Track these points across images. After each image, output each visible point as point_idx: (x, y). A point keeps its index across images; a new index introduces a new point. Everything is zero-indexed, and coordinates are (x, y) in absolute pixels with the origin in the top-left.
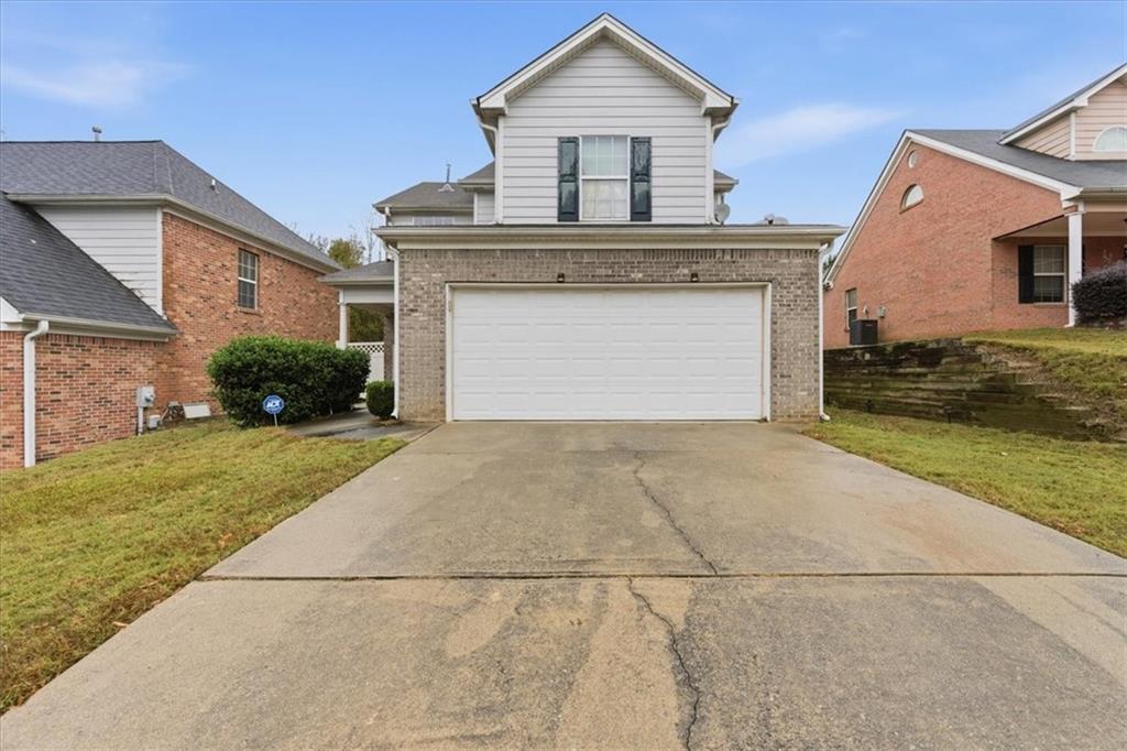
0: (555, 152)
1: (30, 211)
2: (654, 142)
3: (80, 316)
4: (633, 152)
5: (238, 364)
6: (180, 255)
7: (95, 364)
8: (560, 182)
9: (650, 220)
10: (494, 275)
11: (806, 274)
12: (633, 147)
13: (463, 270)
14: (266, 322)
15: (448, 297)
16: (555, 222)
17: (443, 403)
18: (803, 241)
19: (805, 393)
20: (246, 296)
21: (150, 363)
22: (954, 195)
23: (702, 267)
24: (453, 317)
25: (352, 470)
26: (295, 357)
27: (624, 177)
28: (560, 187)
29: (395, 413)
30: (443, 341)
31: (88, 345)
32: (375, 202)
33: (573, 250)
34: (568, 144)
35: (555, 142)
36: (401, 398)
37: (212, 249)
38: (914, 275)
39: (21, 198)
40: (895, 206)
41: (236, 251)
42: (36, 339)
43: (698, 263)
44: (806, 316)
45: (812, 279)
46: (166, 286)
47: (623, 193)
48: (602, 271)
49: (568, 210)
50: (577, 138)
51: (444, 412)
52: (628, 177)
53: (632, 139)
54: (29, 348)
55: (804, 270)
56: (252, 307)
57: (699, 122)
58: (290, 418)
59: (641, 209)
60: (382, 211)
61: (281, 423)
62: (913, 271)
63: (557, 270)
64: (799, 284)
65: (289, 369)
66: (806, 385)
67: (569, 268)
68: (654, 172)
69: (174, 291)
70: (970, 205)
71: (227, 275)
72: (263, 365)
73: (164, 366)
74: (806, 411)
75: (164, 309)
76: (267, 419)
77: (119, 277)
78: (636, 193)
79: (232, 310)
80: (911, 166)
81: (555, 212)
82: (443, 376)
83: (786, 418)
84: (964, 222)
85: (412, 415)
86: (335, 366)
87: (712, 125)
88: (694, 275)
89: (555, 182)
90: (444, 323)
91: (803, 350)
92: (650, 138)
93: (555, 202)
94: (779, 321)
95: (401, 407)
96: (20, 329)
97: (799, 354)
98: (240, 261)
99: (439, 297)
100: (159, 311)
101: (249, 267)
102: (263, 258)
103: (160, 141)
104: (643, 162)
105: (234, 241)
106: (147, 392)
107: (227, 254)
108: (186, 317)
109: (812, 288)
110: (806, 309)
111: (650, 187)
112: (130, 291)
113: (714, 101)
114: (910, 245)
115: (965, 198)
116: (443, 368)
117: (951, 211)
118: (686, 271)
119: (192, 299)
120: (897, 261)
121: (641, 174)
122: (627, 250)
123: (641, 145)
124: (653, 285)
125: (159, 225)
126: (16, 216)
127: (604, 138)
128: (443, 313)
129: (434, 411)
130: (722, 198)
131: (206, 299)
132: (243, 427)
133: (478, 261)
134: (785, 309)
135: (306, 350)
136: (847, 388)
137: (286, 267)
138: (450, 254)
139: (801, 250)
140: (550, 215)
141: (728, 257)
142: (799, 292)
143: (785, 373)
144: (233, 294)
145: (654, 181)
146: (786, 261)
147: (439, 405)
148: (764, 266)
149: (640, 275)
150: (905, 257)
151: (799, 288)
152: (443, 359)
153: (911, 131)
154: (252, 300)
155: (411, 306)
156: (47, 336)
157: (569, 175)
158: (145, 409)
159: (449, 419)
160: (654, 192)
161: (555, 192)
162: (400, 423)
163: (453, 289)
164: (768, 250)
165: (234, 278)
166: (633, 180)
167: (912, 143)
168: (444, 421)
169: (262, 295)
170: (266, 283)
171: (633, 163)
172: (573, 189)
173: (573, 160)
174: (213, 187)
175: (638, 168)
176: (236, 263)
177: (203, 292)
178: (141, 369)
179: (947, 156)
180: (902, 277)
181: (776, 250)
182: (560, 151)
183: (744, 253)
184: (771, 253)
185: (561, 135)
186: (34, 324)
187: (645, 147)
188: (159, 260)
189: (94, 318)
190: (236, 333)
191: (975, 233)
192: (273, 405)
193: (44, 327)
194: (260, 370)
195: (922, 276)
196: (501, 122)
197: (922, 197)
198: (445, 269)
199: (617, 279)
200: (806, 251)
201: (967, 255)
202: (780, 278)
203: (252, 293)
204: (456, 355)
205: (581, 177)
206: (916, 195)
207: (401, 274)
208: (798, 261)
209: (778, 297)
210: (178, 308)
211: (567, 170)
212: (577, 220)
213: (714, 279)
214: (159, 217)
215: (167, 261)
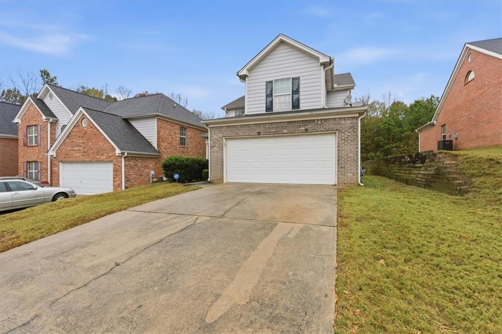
0: (265, 87)
1: (127, 121)
2: (301, 78)
3: (135, 151)
4: (293, 84)
5: (168, 164)
6: (162, 131)
7: (139, 164)
8: (266, 98)
9: (299, 109)
10: (238, 134)
11: (352, 127)
12: (293, 81)
13: (228, 133)
14: (189, 150)
15: (224, 142)
16: (265, 112)
17: (223, 176)
18: (350, 114)
19: (351, 175)
20: (182, 142)
21: (154, 164)
22: (488, 75)
23: (309, 126)
24: (226, 148)
25: (177, 193)
26: (183, 162)
27: (289, 93)
28: (266, 99)
29: (209, 180)
30: (222, 156)
31: (137, 159)
32: (221, 107)
33: (263, 124)
34: (269, 84)
35: (265, 83)
36: (211, 175)
37: (172, 128)
38: (470, 117)
39: (125, 117)
40: (462, 82)
41: (179, 128)
42: (124, 157)
43: (308, 125)
44: (352, 143)
45: (355, 129)
46: (158, 140)
47: (289, 99)
48: (273, 130)
49: (269, 108)
50: (272, 81)
51: (223, 180)
52: (291, 93)
53: (293, 78)
54: (123, 160)
55: (352, 125)
56: (185, 145)
57: (318, 68)
58: (180, 181)
59: (296, 104)
60: (224, 109)
61: (179, 182)
62: (470, 115)
63: (258, 131)
64: (349, 131)
65: (182, 165)
66: (352, 171)
67: (262, 130)
68: (301, 90)
69: (160, 142)
70: (495, 80)
71: (176, 136)
72: (174, 164)
73: (157, 165)
74: (352, 182)
75: (158, 147)
76: (174, 181)
77: (147, 138)
78: (294, 99)
79: (178, 147)
80: (469, 61)
81: (265, 109)
82: (223, 168)
83: (343, 184)
84: (492, 88)
85: (213, 180)
86: (199, 165)
87: (324, 69)
88: (307, 130)
89: (265, 98)
90: (223, 150)
91: (350, 157)
92: (299, 77)
93: (265, 105)
94: (340, 146)
95: (211, 178)
96: (121, 155)
97: (349, 159)
98: (180, 130)
99: (221, 142)
100: (156, 148)
101: (184, 132)
102: (188, 129)
103: (161, 94)
104: (297, 87)
105: (178, 124)
106: (153, 172)
107: (176, 129)
108: (164, 149)
109: (355, 132)
110: (352, 141)
111: (299, 96)
112: (149, 142)
113: (323, 60)
114: (468, 101)
115: (493, 76)
116: (222, 165)
117: (486, 83)
118: (303, 129)
119: (165, 144)
120: (463, 110)
121: (296, 91)
122: (282, 122)
123: (296, 81)
124: (292, 134)
125: (156, 122)
126: (123, 123)
127: (282, 80)
128: (223, 147)
129: (220, 179)
130: (350, 92)
131: (170, 144)
132: (170, 183)
133: (232, 129)
134: (343, 141)
135: (187, 160)
136: (402, 173)
137: (196, 131)
138: (224, 128)
139: (350, 117)
140: (263, 110)
141: (319, 122)
142: (349, 134)
143: (343, 167)
144: (178, 142)
145: (301, 94)
146: (344, 122)
147: (221, 177)
148: (334, 125)
149: (286, 131)
150: (466, 108)
151: (349, 132)
152: (223, 162)
153: (468, 43)
154: (185, 143)
155: (213, 145)
156: (127, 157)
157: (270, 95)
158: (152, 178)
159: (225, 181)
160: (301, 98)
161: (265, 102)
162: (210, 183)
163: (226, 139)
164: (335, 118)
165: (179, 136)
166: (293, 94)
167: (470, 49)
168: (223, 182)
169: (187, 141)
170: (189, 137)
171: (293, 88)
172: (271, 100)
173: (271, 89)
174: (175, 107)
175: (295, 89)
176: (179, 131)
177: (169, 142)
178: (151, 166)
179: (485, 55)
180: (465, 118)
181: (339, 118)
182: (266, 86)
183: (325, 120)
184: (337, 120)
185: (267, 81)
186: (123, 154)
187: (297, 81)
188: (156, 133)
189: (138, 151)
190: (179, 154)
191: (496, 94)
192: (176, 176)
193: (126, 154)
194: (174, 166)
195: (473, 117)
196: (247, 79)
197: (474, 77)
198: (223, 133)
199: (278, 133)
200: (352, 117)
201: (493, 105)
202: (341, 129)
203: (185, 141)
204: (228, 161)
205: (274, 95)
206: (472, 76)
207: (210, 135)
208: (349, 122)
209: (340, 137)
210: (161, 147)
211: (269, 93)
212: (272, 111)
213: (314, 131)
214: (156, 120)
215: (158, 133)
